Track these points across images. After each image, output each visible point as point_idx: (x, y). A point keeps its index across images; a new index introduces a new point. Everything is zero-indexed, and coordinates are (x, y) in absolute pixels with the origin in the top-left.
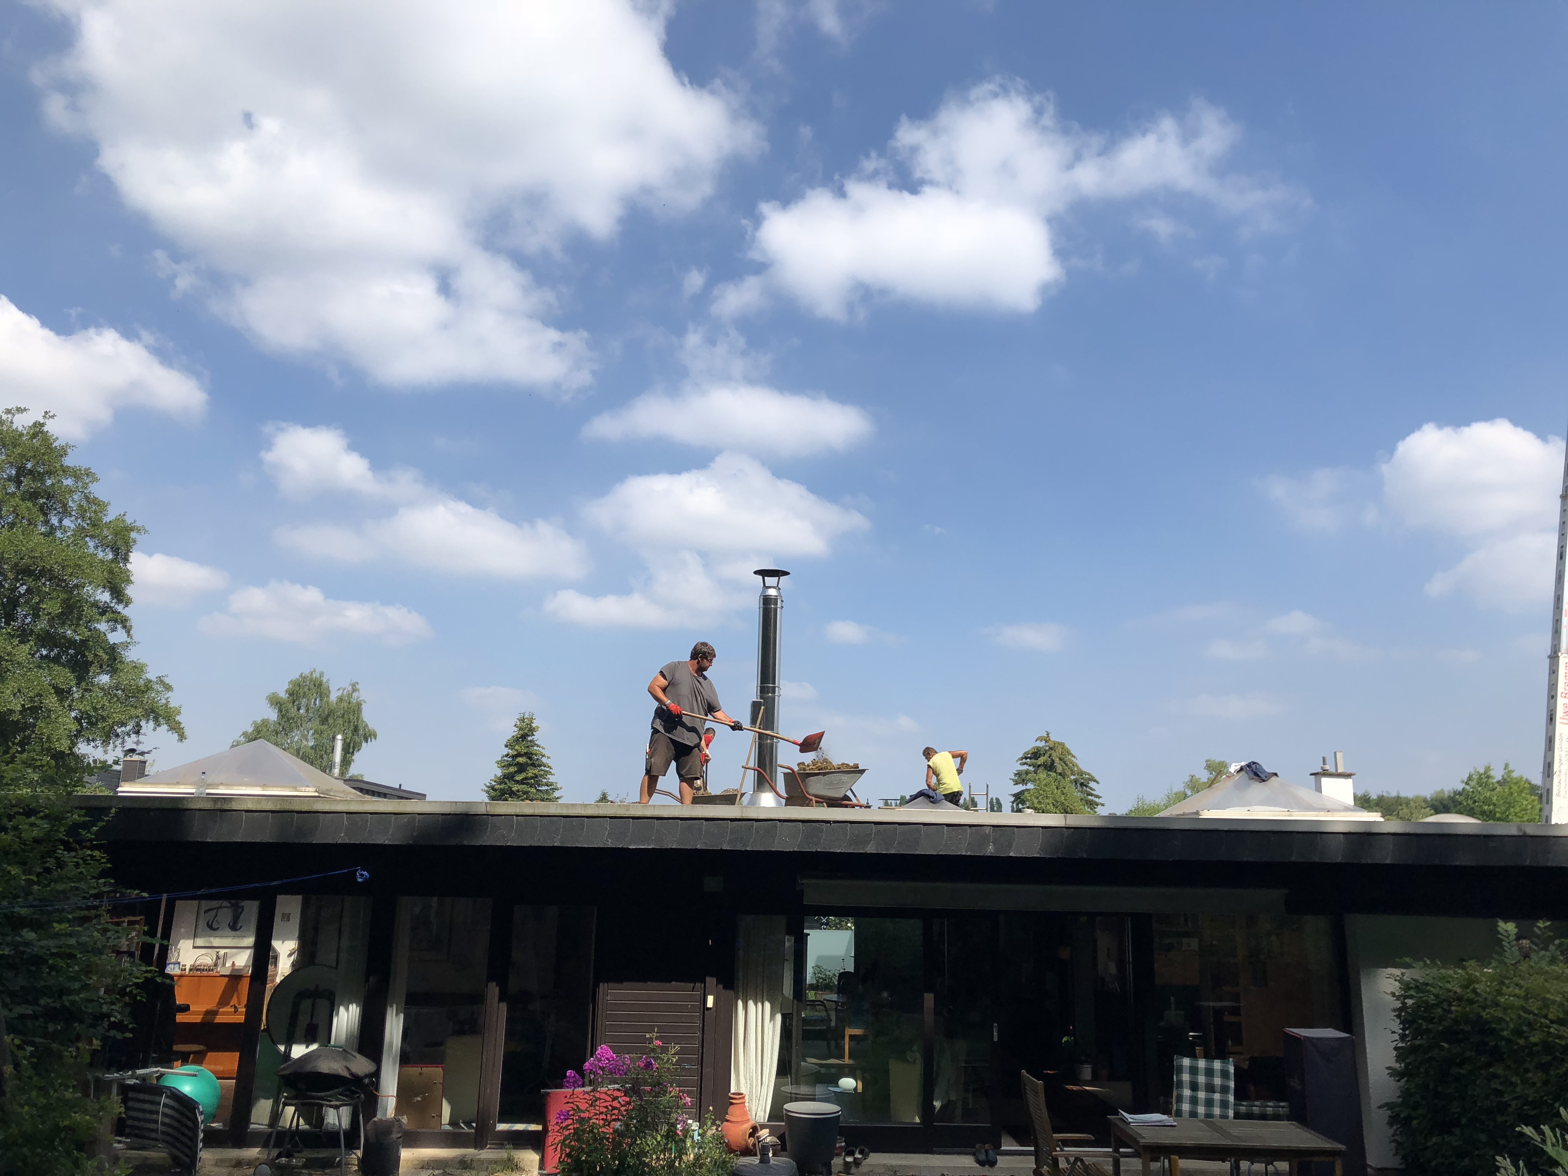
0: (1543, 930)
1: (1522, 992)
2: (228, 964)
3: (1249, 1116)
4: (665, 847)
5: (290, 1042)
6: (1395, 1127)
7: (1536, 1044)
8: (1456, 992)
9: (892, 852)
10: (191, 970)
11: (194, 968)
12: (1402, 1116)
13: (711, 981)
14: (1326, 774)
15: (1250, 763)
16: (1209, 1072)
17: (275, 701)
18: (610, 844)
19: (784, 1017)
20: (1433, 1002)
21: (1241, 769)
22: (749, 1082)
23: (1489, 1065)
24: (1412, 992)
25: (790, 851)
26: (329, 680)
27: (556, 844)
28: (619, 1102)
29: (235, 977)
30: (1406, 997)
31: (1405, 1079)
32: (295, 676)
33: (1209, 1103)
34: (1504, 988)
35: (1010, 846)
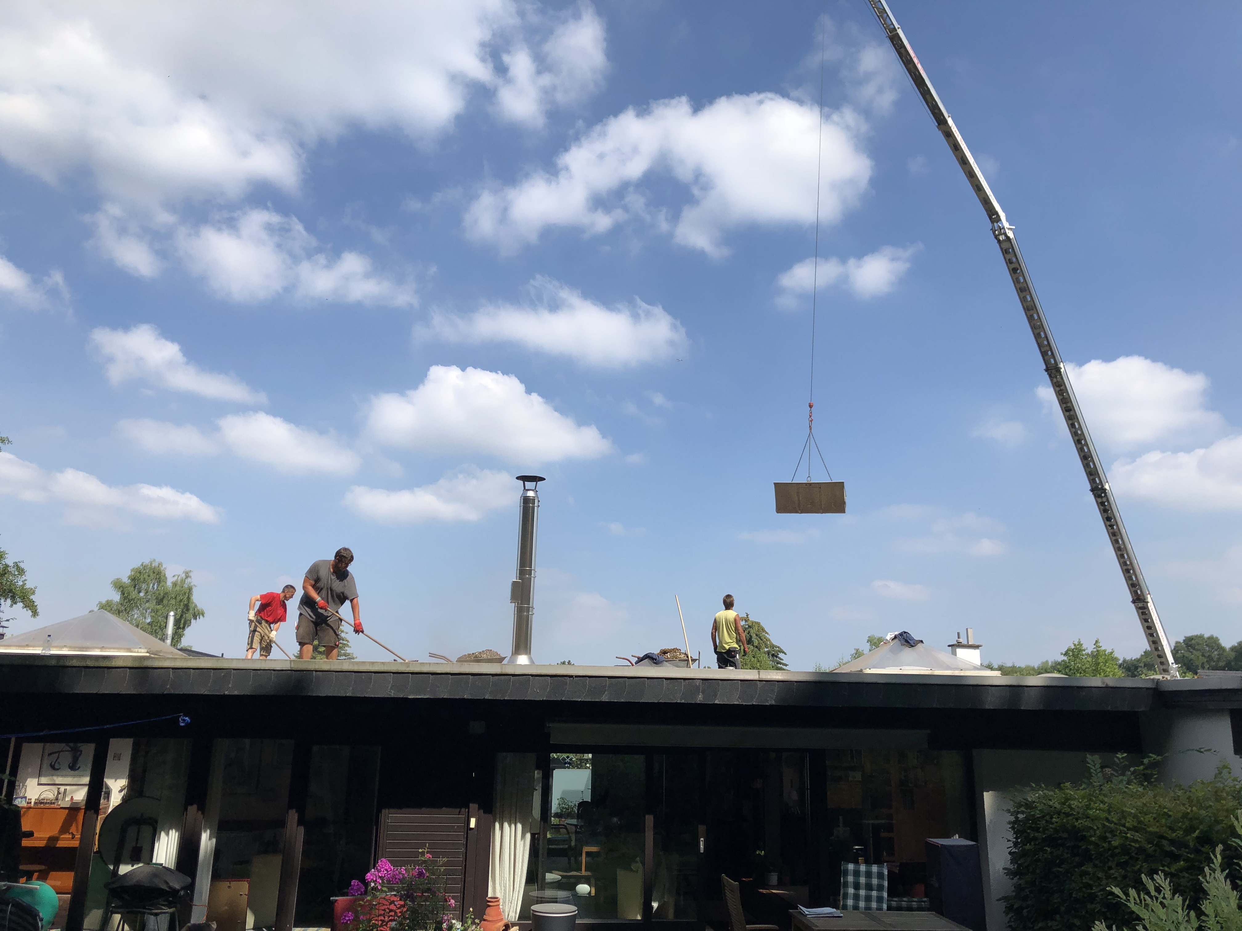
0: (1122, 760)
1: (1105, 807)
2: (68, 799)
3: (899, 909)
4: (438, 697)
5: (117, 863)
6: (1010, 916)
7: (1116, 847)
8: (1055, 808)
9: (622, 700)
10: (35, 803)
11: (39, 802)
12: (1015, 907)
13: (474, 807)
14: (960, 645)
15: (902, 632)
16: (869, 874)
17: (119, 586)
18: (393, 694)
19: (533, 835)
20: (1038, 816)
21: (895, 637)
22: (503, 889)
23: (1081, 864)
24: (1023, 809)
25: (540, 700)
26: (165, 568)
27: (348, 695)
28: (395, 905)
29: (73, 809)
30: (1018, 813)
31: (1018, 877)
32: (137, 564)
33: (868, 899)
34: (1092, 803)
35: (715, 696)
